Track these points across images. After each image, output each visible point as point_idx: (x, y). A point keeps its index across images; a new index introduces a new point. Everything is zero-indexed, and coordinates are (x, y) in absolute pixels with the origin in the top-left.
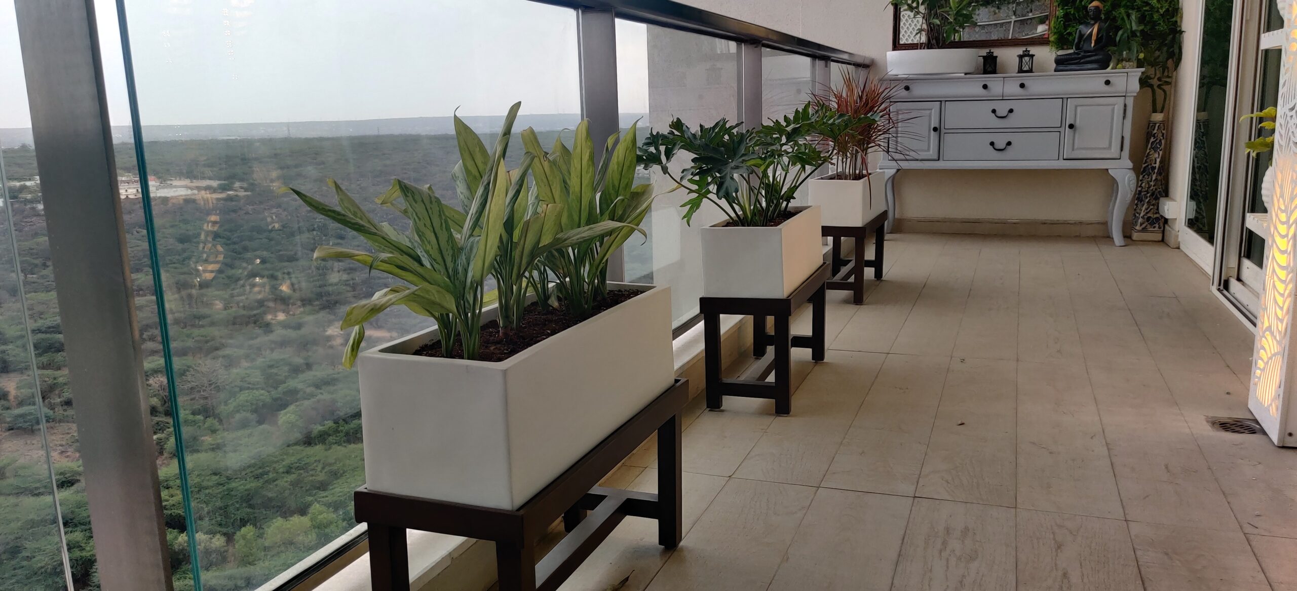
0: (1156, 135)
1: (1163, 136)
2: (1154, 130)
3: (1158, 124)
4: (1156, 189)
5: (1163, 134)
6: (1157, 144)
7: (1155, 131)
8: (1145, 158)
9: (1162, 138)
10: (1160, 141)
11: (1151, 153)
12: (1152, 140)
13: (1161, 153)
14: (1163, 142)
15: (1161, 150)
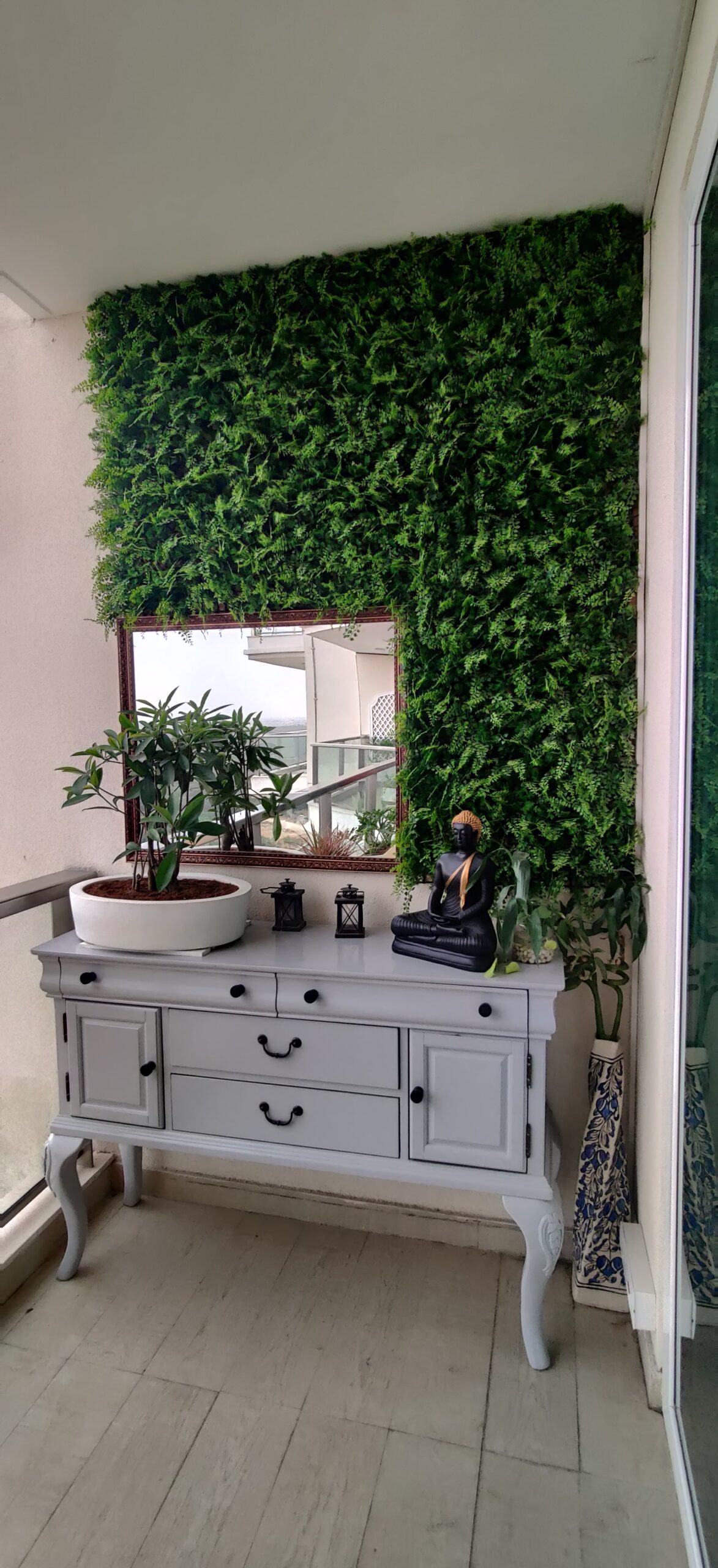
0: (605, 1087)
1: (619, 1088)
2: (600, 1075)
3: (607, 1066)
4: (612, 1199)
5: (619, 1083)
6: (608, 1103)
7: (603, 1080)
8: (587, 1130)
9: (618, 1091)
10: (615, 1098)
11: (597, 1122)
12: (598, 1095)
13: (617, 1124)
14: (620, 1099)
15: (616, 1119)
